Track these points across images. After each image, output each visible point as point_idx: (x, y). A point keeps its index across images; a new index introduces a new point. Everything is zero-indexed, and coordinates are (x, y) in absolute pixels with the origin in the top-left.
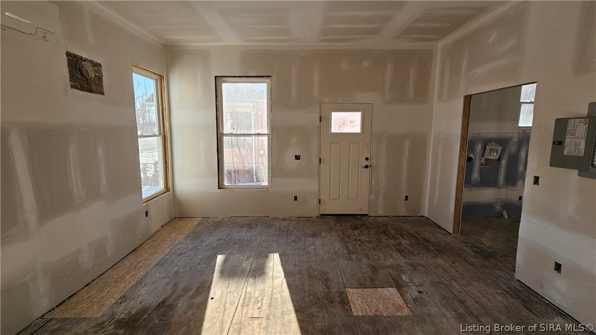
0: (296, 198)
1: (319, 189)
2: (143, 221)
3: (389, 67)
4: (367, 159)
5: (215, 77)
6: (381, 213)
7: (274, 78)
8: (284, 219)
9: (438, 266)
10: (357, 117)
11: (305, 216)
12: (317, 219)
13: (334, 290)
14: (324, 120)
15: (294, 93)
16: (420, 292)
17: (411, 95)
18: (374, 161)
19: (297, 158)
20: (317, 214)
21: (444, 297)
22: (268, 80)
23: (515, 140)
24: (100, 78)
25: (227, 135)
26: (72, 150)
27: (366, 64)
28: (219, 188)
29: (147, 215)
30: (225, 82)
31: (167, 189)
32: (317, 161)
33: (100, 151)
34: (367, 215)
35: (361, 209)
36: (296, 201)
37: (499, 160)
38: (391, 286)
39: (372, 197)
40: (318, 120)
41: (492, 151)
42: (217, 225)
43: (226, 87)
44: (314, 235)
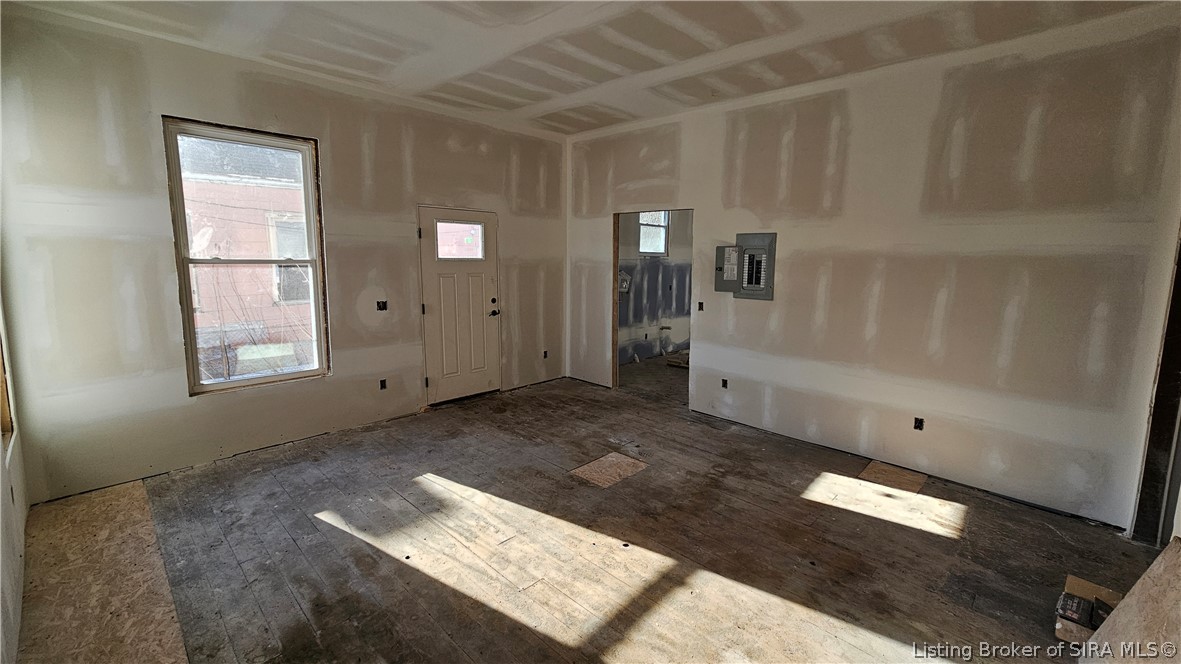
0: (383, 384)
1: (425, 360)
3: (515, 159)
4: (494, 301)
5: (164, 118)
6: (516, 383)
7: (324, 145)
8: (368, 429)
9: (629, 421)
10: (475, 232)
11: (404, 414)
12: (427, 415)
13: (559, 478)
15: (368, 182)
16: (638, 446)
17: (543, 205)
18: (503, 304)
19: (382, 306)
20: (425, 405)
21: (659, 443)
22: (306, 147)
23: (639, 268)
25: (198, 262)
27: (483, 147)
28: (192, 393)
30: (184, 133)
32: (417, 311)
34: (499, 390)
35: (489, 383)
36: (384, 390)
37: (628, 293)
38: (609, 452)
39: (504, 361)
40: (417, 236)
41: (623, 280)
44: (453, 434)
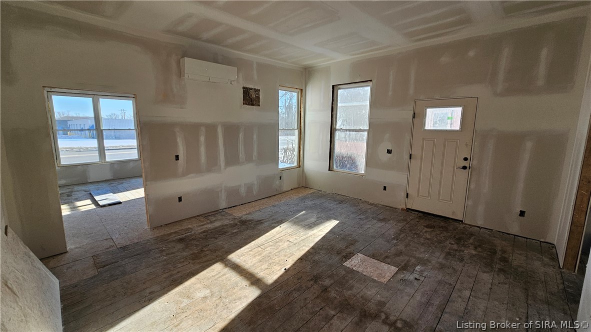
0: (385, 188)
1: (408, 184)
2: (278, 182)
4: (466, 159)
5: (333, 86)
6: (480, 223)
7: (373, 81)
8: (371, 204)
10: (456, 113)
11: (392, 206)
12: (402, 212)
13: (349, 250)
14: (418, 117)
15: (390, 93)
16: (417, 279)
18: (474, 162)
19: (389, 152)
20: (403, 207)
22: (370, 84)
24: (258, 98)
25: (339, 130)
26: (241, 135)
27: (471, 54)
28: (329, 170)
29: (280, 179)
30: (340, 89)
31: (299, 166)
32: (407, 157)
33: (255, 137)
34: (462, 221)
35: (453, 213)
36: (384, 191)
38: (396, 266)
39: (470, 203)
40: (411, 117)
42: (322, 196)
43: (340, 92)
